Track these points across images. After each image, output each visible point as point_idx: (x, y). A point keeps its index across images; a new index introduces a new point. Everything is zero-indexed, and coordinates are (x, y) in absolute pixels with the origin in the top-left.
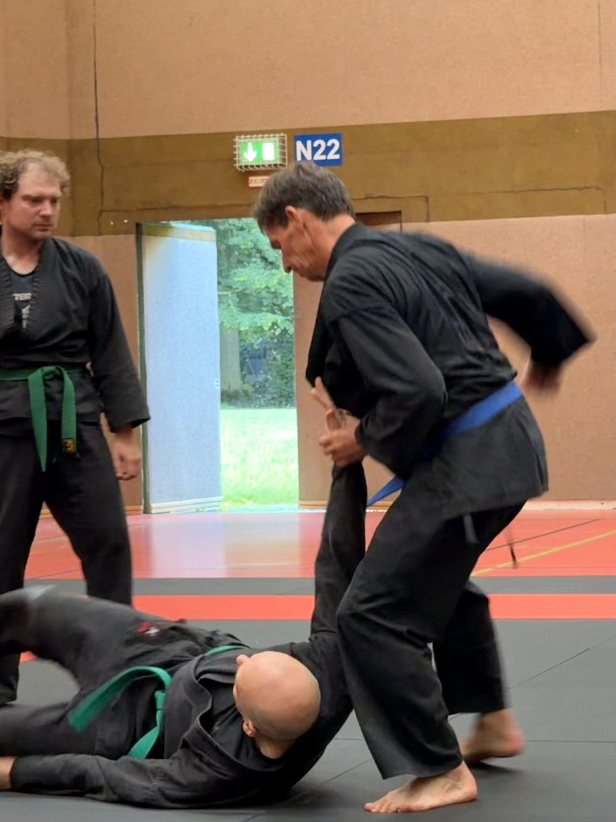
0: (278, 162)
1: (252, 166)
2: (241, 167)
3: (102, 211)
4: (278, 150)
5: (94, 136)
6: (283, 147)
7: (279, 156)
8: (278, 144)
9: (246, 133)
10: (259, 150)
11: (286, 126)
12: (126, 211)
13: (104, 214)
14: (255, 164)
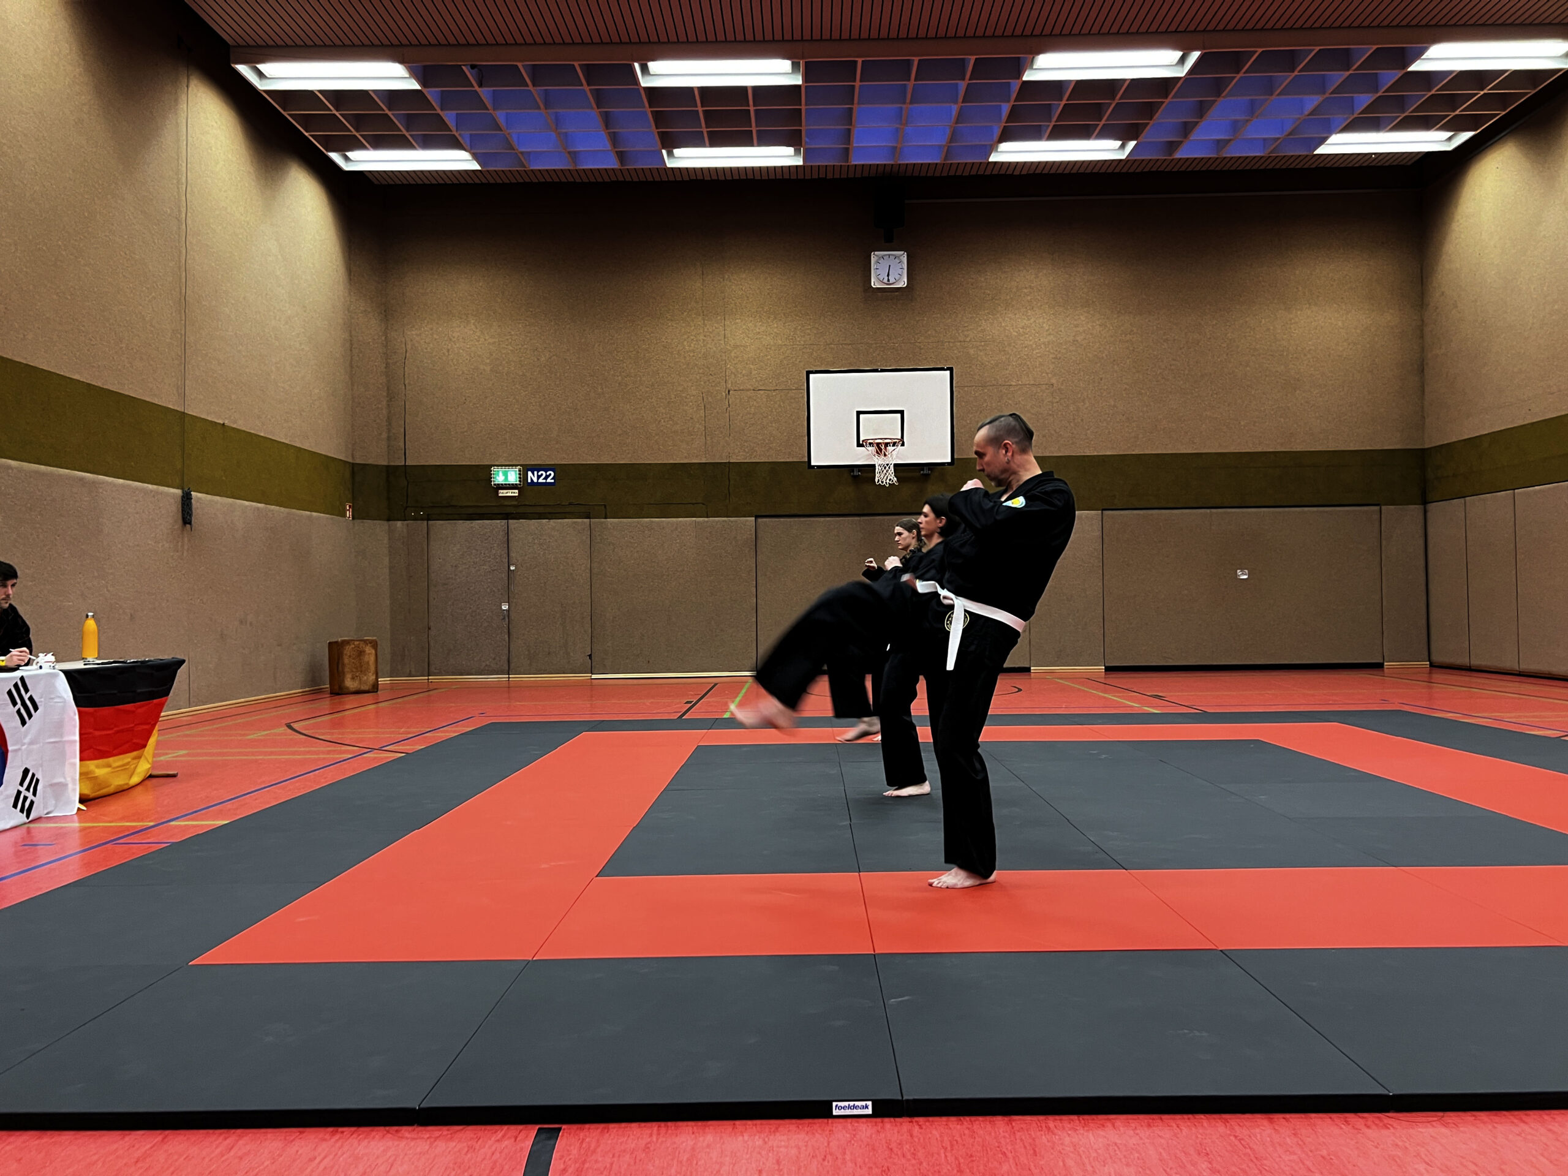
0: (518, 483)
1: (502, 484)
2: (495, 484)
3: (407, 507)
4: (518, 476)
5: (403, 464)
6: (520, 474)
7: (518, 479)
8: (518, 472)
9: (498, 466)
10: (506, 475)
11: (521, 463)
12: (422, 507)
13: (408, 509)
14: (504, 483)
